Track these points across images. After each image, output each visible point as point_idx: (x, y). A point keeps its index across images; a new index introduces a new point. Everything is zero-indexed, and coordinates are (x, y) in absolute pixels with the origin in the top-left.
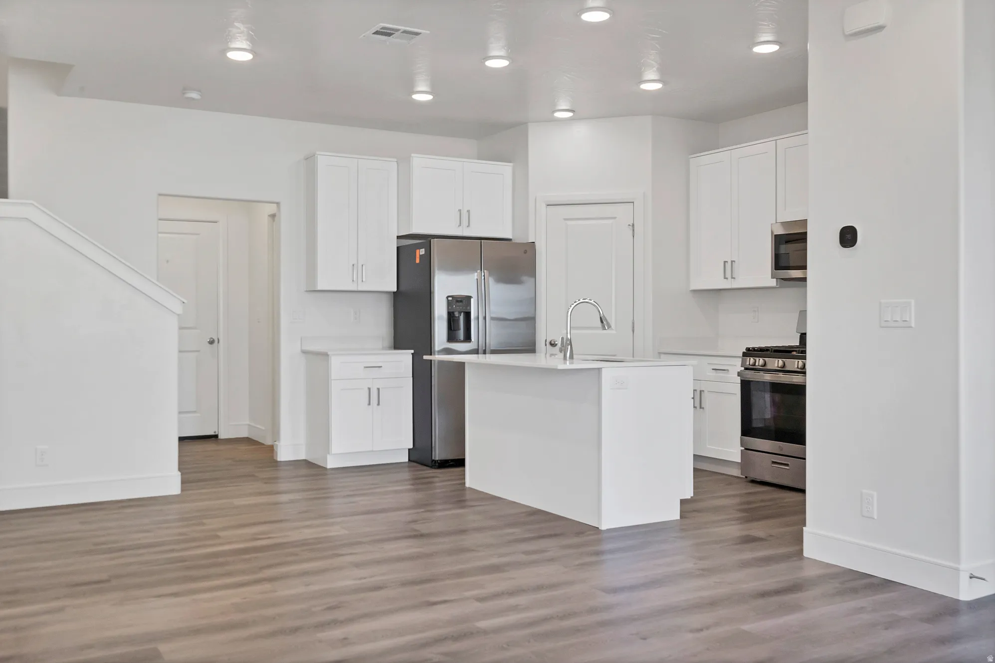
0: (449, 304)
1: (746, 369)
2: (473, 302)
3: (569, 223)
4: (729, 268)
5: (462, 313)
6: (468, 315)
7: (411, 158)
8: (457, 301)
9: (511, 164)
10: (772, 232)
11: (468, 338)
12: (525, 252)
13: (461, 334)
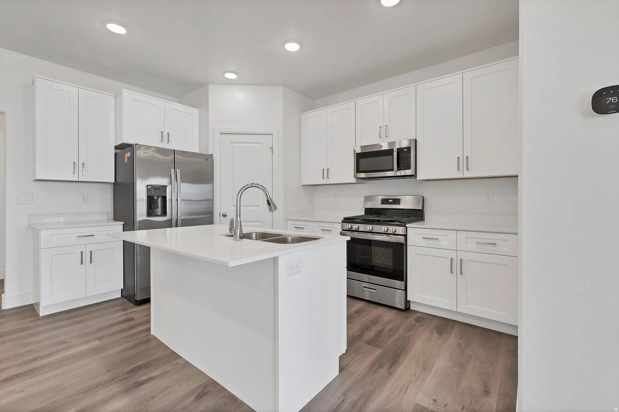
0: (148, 190)
1: (343, 230)
2: (168, 190)
3: (234, 144)
4: (326, 173)
5: (160, 197)
6: (164, 198)
7: (122, 91)
8: (155, 189)
9: (198, 110)
10: (355, 151)
11: (164, 213)
12: (206, 160)
13: (159, 211)
